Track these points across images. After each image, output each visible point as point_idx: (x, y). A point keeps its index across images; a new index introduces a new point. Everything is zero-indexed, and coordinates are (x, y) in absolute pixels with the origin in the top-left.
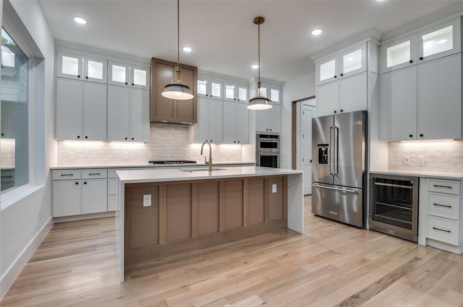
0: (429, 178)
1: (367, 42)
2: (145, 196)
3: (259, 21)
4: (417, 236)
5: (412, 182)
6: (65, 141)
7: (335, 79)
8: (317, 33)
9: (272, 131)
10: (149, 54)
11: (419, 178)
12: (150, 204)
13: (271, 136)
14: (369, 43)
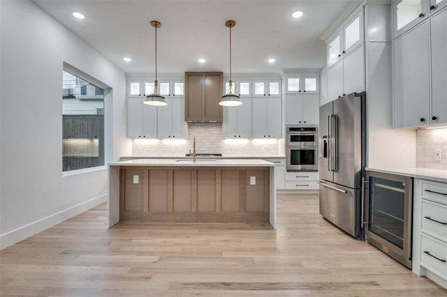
0: (422, 179)
1: (364, 6)
2: (134, 176)
3: (230, 24)
4: (411, 259)
5: (404, 184)
6: (136, 139)
7: (339, 58)
8: (297, 15)
9: (306, 124)
10: (182, 71)
11: (413, 178)
12: (137, 182)
13: (306, 129)
14: (366, 6)
